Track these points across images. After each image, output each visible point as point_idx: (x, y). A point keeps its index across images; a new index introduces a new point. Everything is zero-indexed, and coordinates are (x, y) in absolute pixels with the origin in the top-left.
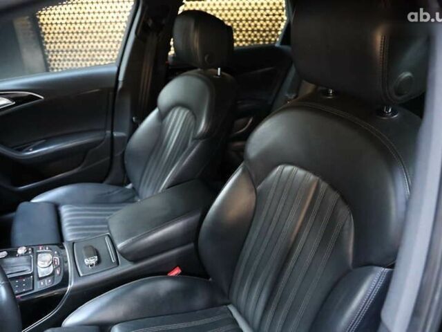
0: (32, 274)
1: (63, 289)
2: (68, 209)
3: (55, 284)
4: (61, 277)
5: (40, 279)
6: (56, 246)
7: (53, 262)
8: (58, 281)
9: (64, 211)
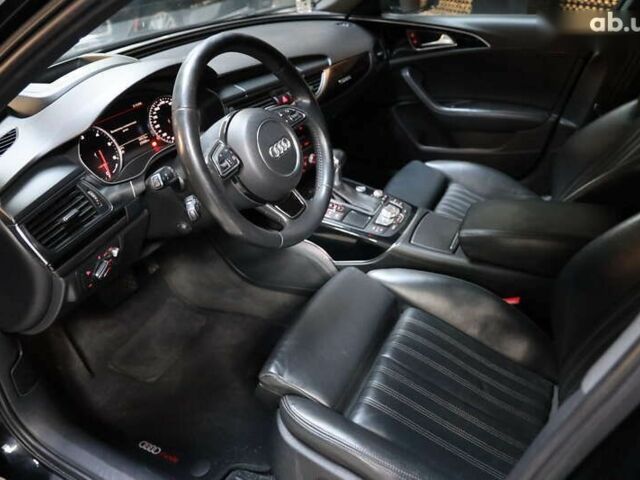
0: (372, 217)
1: (388, 245)
2: (457, 188)
3: (385, 235)
4: (393, 233)
5: (374, 223)
6: (410, 207)
7: (396, 218)
8: (388, 234)
9: (453, 189)
